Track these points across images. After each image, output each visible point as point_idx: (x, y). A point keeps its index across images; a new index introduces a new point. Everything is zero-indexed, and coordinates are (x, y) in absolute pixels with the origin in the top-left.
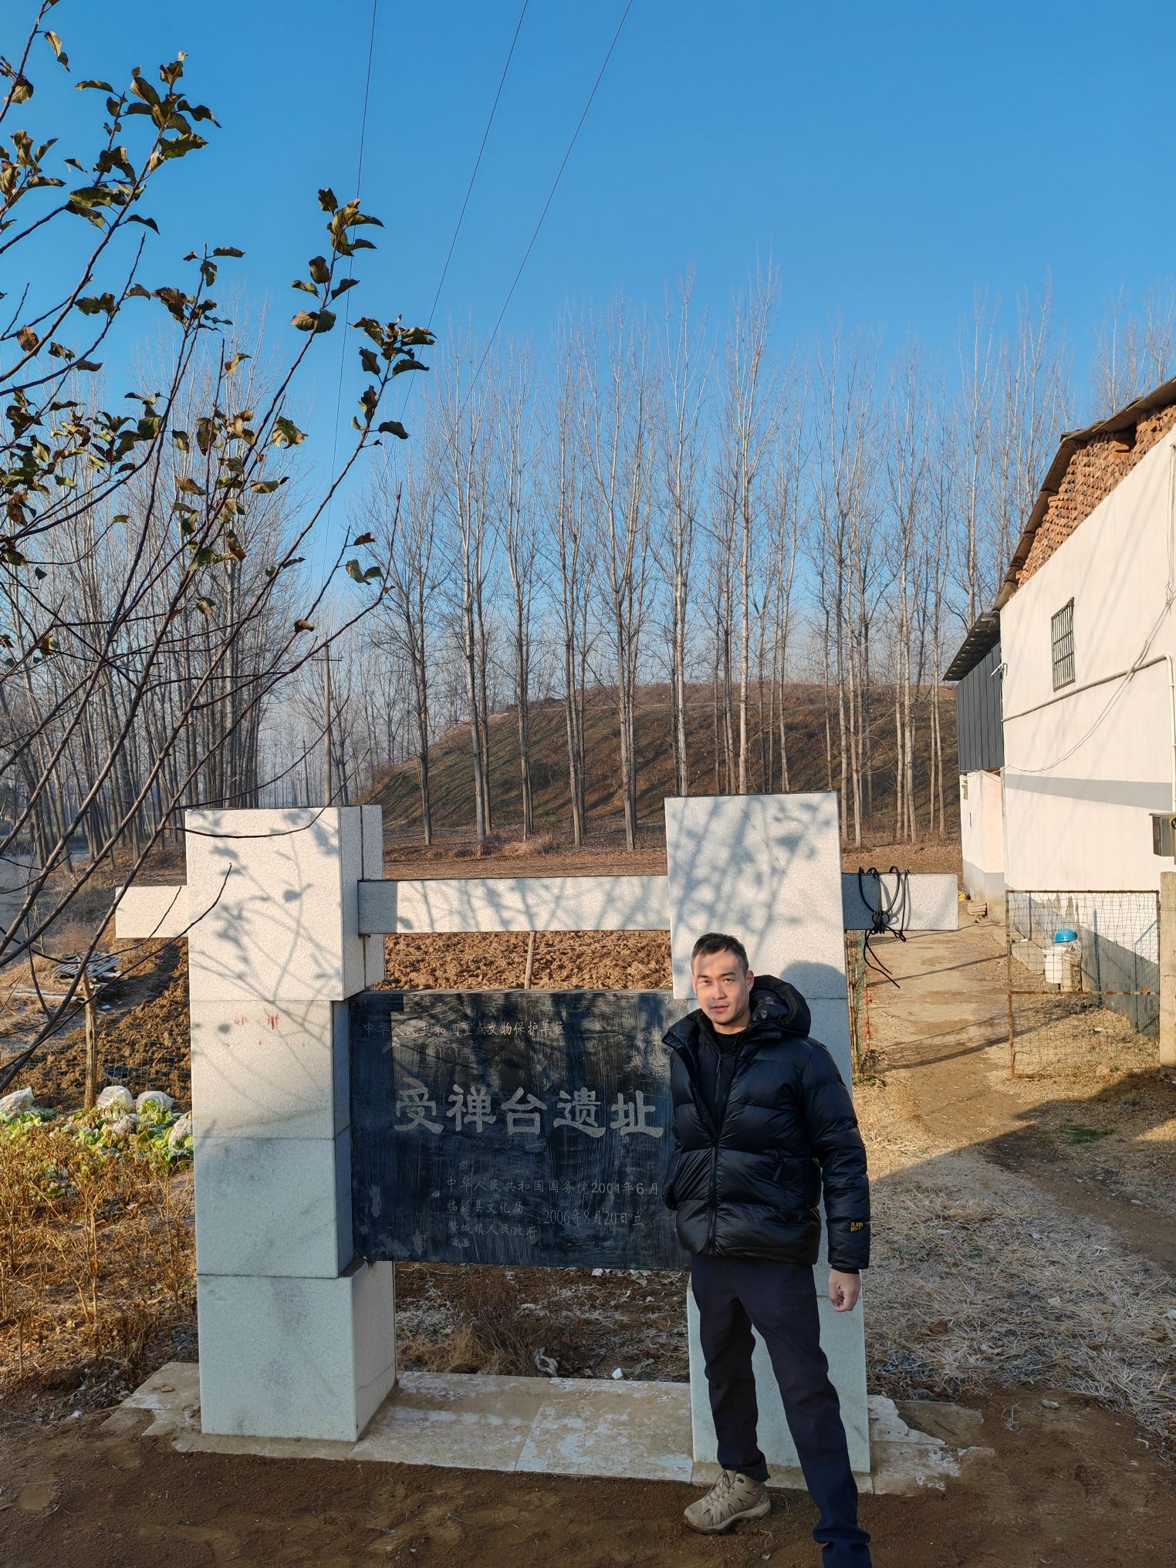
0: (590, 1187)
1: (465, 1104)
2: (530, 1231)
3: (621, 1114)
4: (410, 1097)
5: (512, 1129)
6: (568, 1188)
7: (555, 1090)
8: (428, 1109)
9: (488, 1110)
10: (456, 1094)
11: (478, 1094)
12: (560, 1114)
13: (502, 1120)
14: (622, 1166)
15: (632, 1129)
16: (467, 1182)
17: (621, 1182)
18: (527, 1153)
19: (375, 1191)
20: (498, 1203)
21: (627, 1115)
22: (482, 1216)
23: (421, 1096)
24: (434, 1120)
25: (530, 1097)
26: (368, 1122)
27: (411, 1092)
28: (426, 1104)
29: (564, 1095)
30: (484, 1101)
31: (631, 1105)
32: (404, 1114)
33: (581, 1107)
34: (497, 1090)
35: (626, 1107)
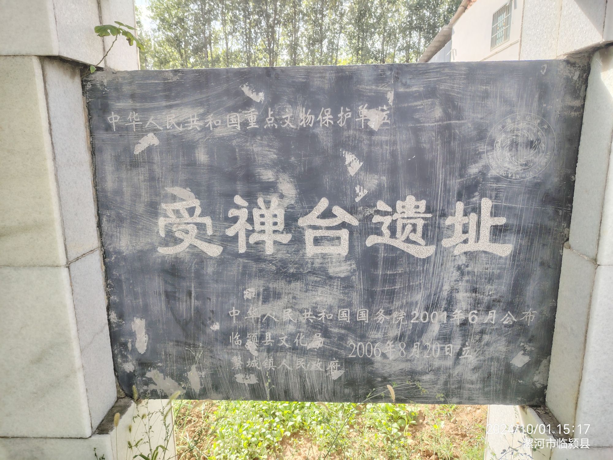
0: (409, 317)
1: (250, 220)
2: (333, 365)
3: (459, 228)
4: (177, 212)
5: (311, 250)
6: (381, 317)
7: (370, 201)
9: (281, 227)
10: (238, 207)
11: (268, 208)
12: (376, 230)
13: (298, 239)
14: (454, 290)
15: (471, 247)
16: (253, 312)
17: (449, 309)
18: (331, 278)
19: (138, 325)
20: (292, 336)
21: (465, 232)
22: (273, 350)
23: (191, 211)
24: (210, 241)
25: (337, 210)
26: (123, 244)
27: (178, 206)
28: (199, 220)
29: (382, 206)
30: (275, 216)
31: (473, 217)
32: (170, 233)
33: (405, 221)
34: (293, 202)
35: (466, 220)
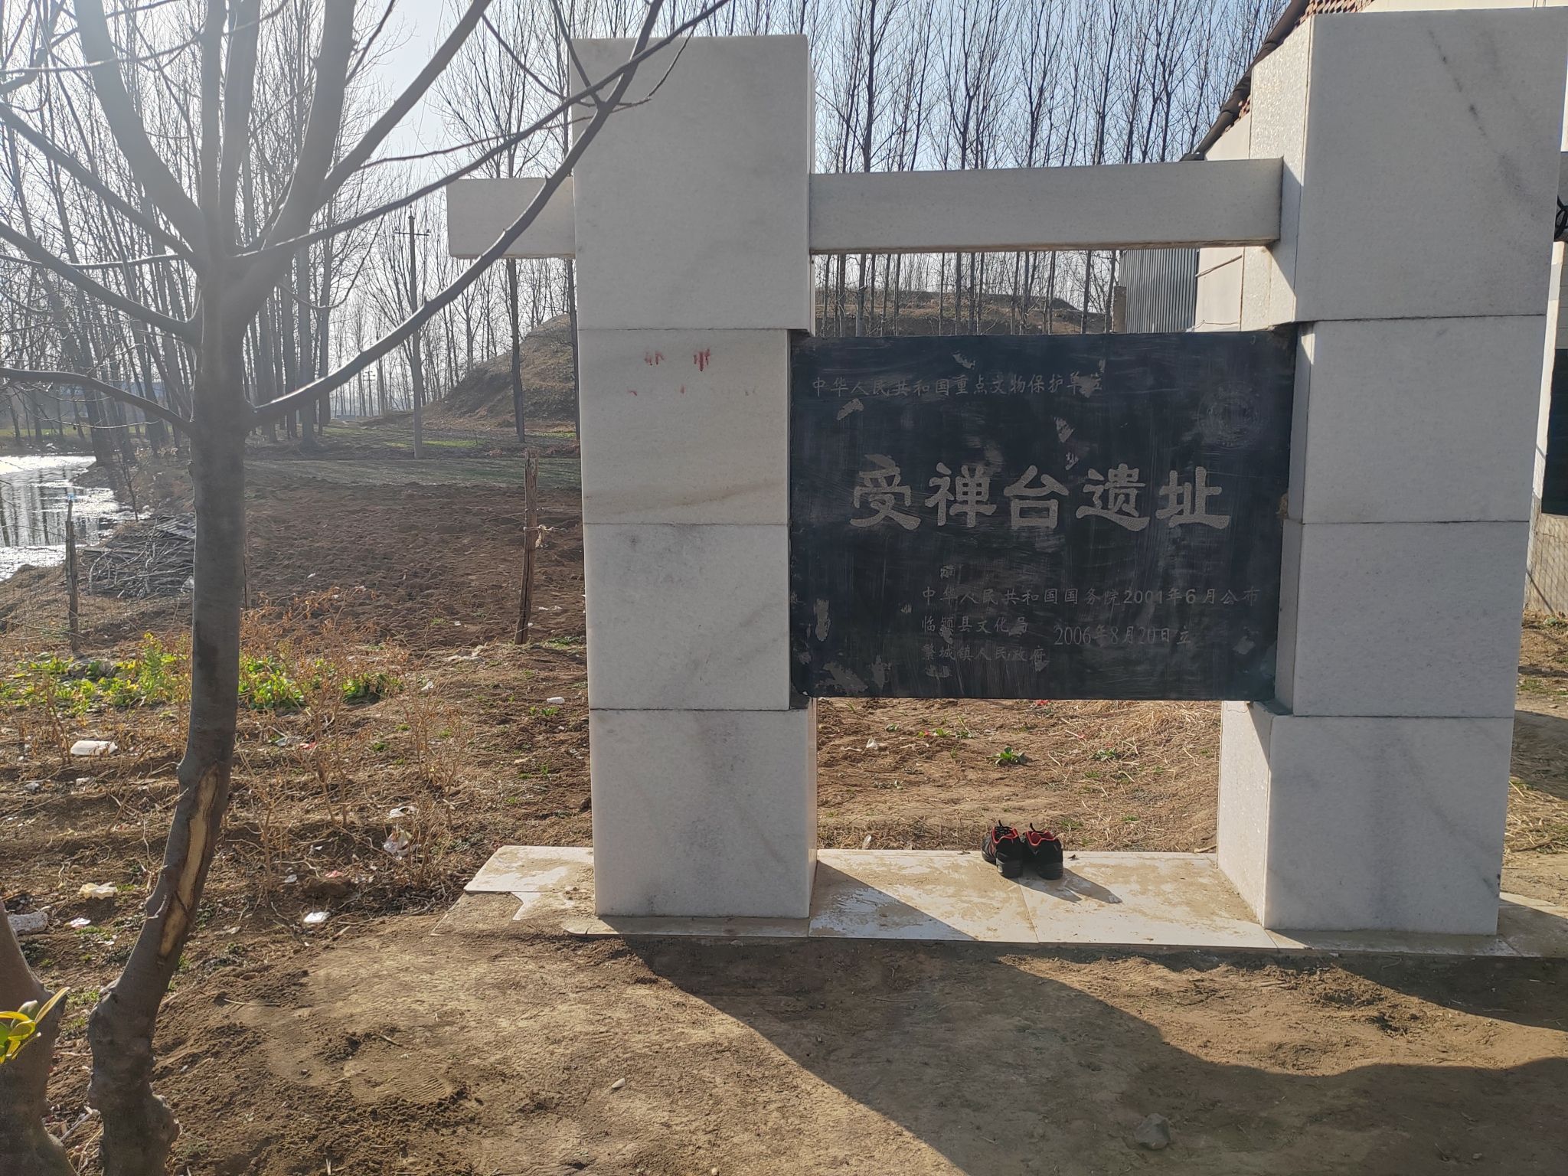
0: (1122, 597)
1: (952, 489)
2: (1037, 654)
3: (1173, 498)
4: (875, 481)
5: (1016, 522)
6: (1092, 598)
7: (1081, 469)
8: (899, 497)
9: (985, 497)
10: (941, 476)
11: (972, 476)
12: (1087, 500)
13: (1004, 511)
14: (1170, 566)
15: (1186, 518)
16: (950, 593)
17: (1165, 588)
18: (1037, 553)
19: (821, 607)
20: (992, 620)
21: (1180, 501)
22: (970, 637)
23: (890, 480)
24: (908, 512)
25: (1046, 479)
26: (815, 515)
27: (877, 474)
28: (897, 490)
29: (1093, 474)
30: (979, 485)
31: (1188, 486)
32: (865, 503)
33: (1117, 491)
34: (999, 470)
35: (1180, 489)
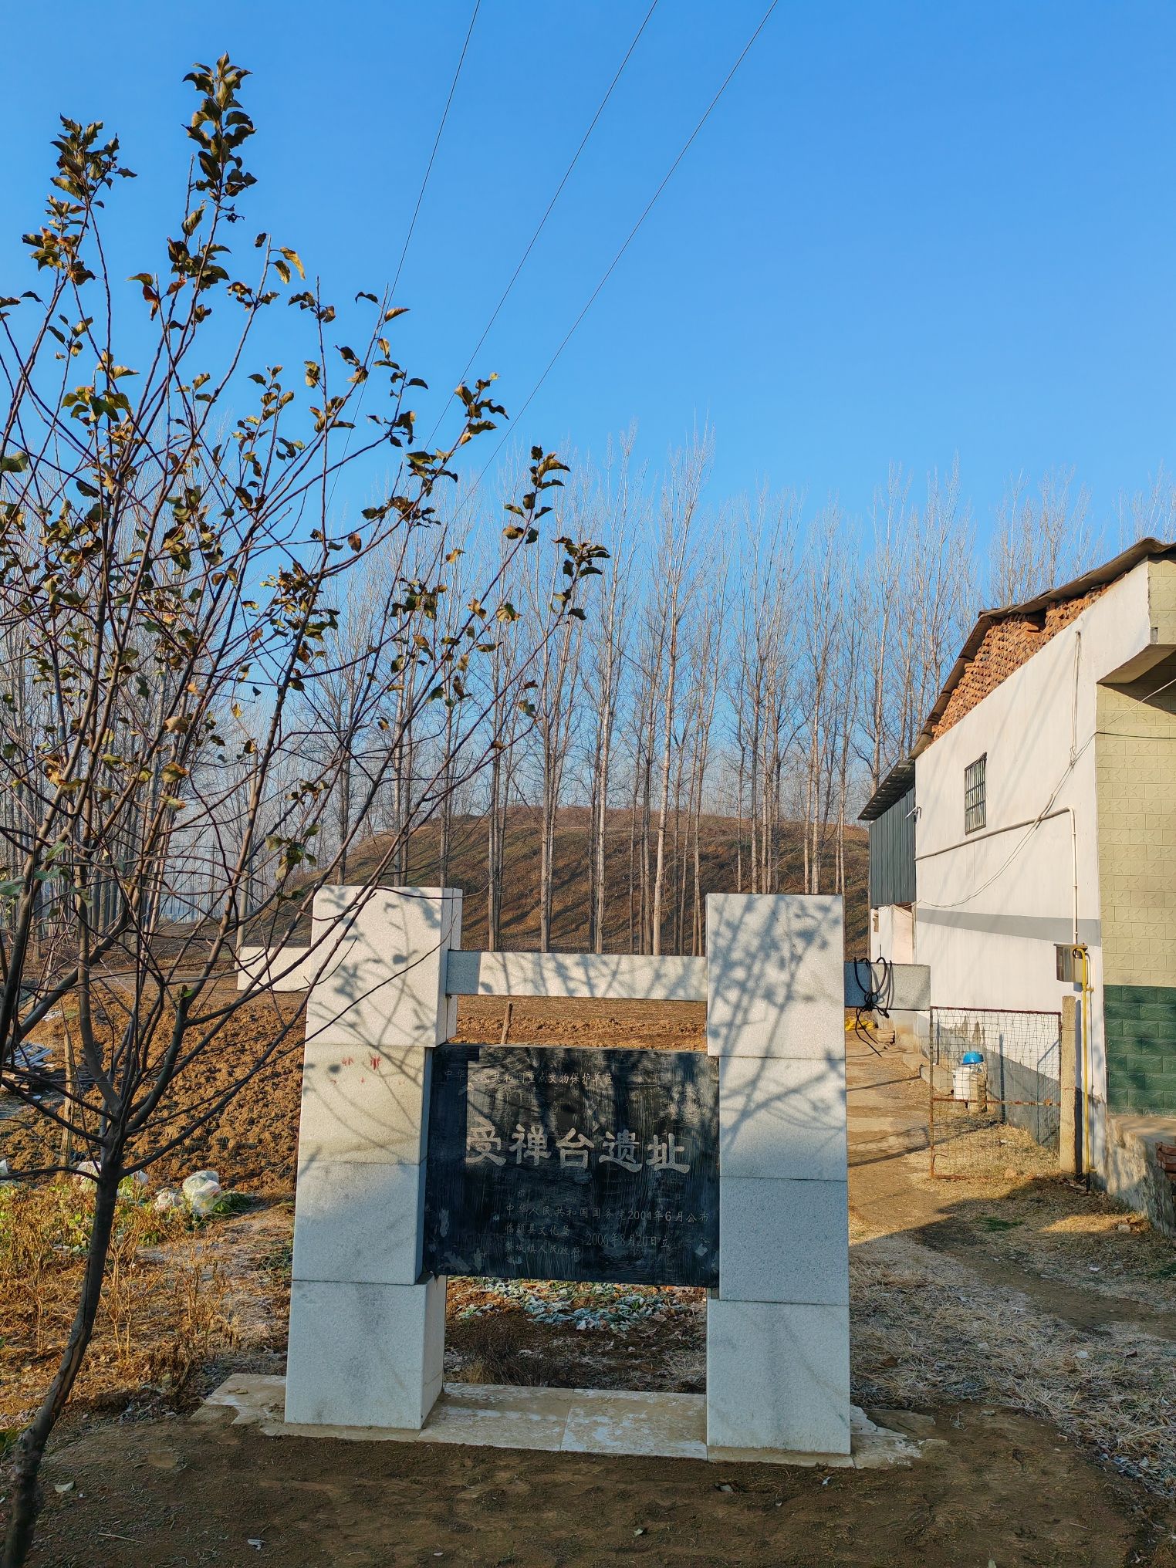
0: (626, 1214)
1: (526, 1141)
2: (575, 1250)
3: (656, 1153)
4: (480, 1134)
5: (563, 1164)
6: (609, 1214)
7: (602, 1131)
8: (494, 1144)
9: (545, 1147)
10: (519, 1132)
11: (537, 1133)
12: (606, 1152)
13: (556, 1154)
14: (655, 1196)
15: (664, 1165)
16: (523, 1208)
17: (653, 1210)
18: (575, 1184)
19: (444, 1214)
20: (548, 1227)
21: (660, 1155)
22: (534, 1237)
23: (489, 1134)
24: (498, 1154)
25: (581, 1137)
26: (442, 1154)
27: (480, 1129)
28: (493, 1140)
29: (609, 1135)
30: (542, 1139)
31: (664, 1145)
32: (473, 1148)
33: (623, 1146)
34: (553, 1130)
35: (660, 1147)
